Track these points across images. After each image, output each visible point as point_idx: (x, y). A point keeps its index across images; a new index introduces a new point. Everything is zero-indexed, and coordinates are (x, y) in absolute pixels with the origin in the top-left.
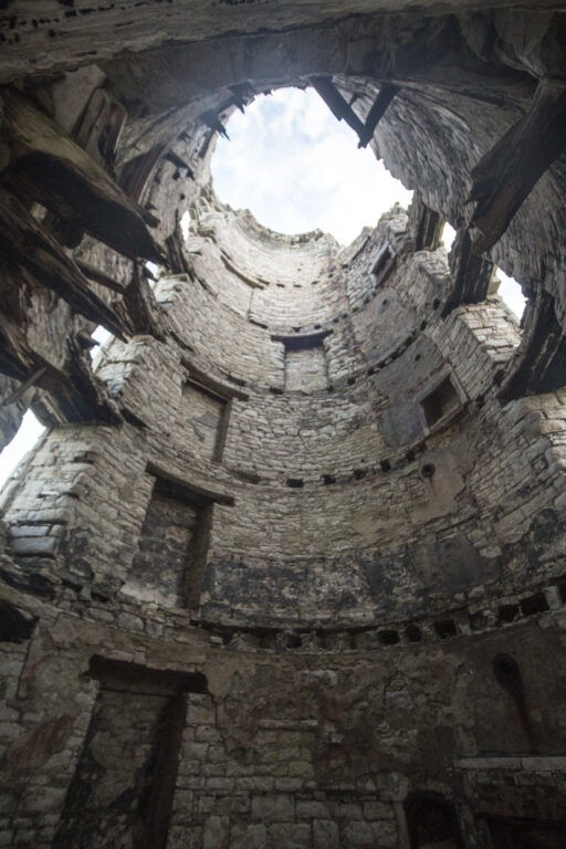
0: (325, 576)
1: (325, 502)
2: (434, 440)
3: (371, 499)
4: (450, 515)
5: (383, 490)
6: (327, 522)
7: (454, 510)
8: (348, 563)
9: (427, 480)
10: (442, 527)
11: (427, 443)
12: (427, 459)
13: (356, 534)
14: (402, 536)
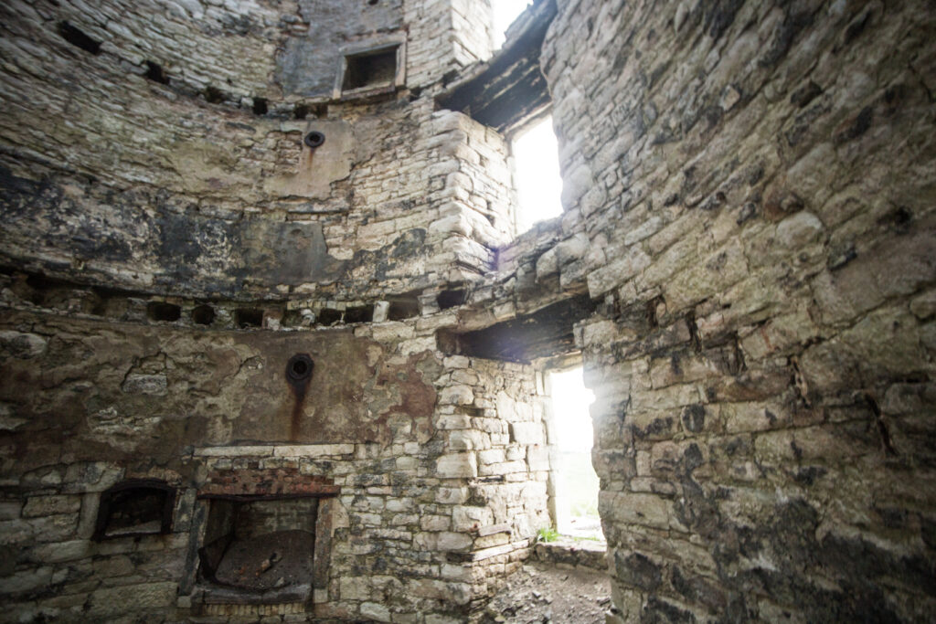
0: (85, 204)
1: (132, 101)
2: (339, 110)
3: (218, 135)
4: (316, 200)
5: (242, 134)
6: (124, 131)
7: (322, 196)
8: (137, 201)
9: (307, 150)
10: (298, 209)
11: (330, 109)
12: (319, 126)
13: (172, 169)
14: (241, 199)
